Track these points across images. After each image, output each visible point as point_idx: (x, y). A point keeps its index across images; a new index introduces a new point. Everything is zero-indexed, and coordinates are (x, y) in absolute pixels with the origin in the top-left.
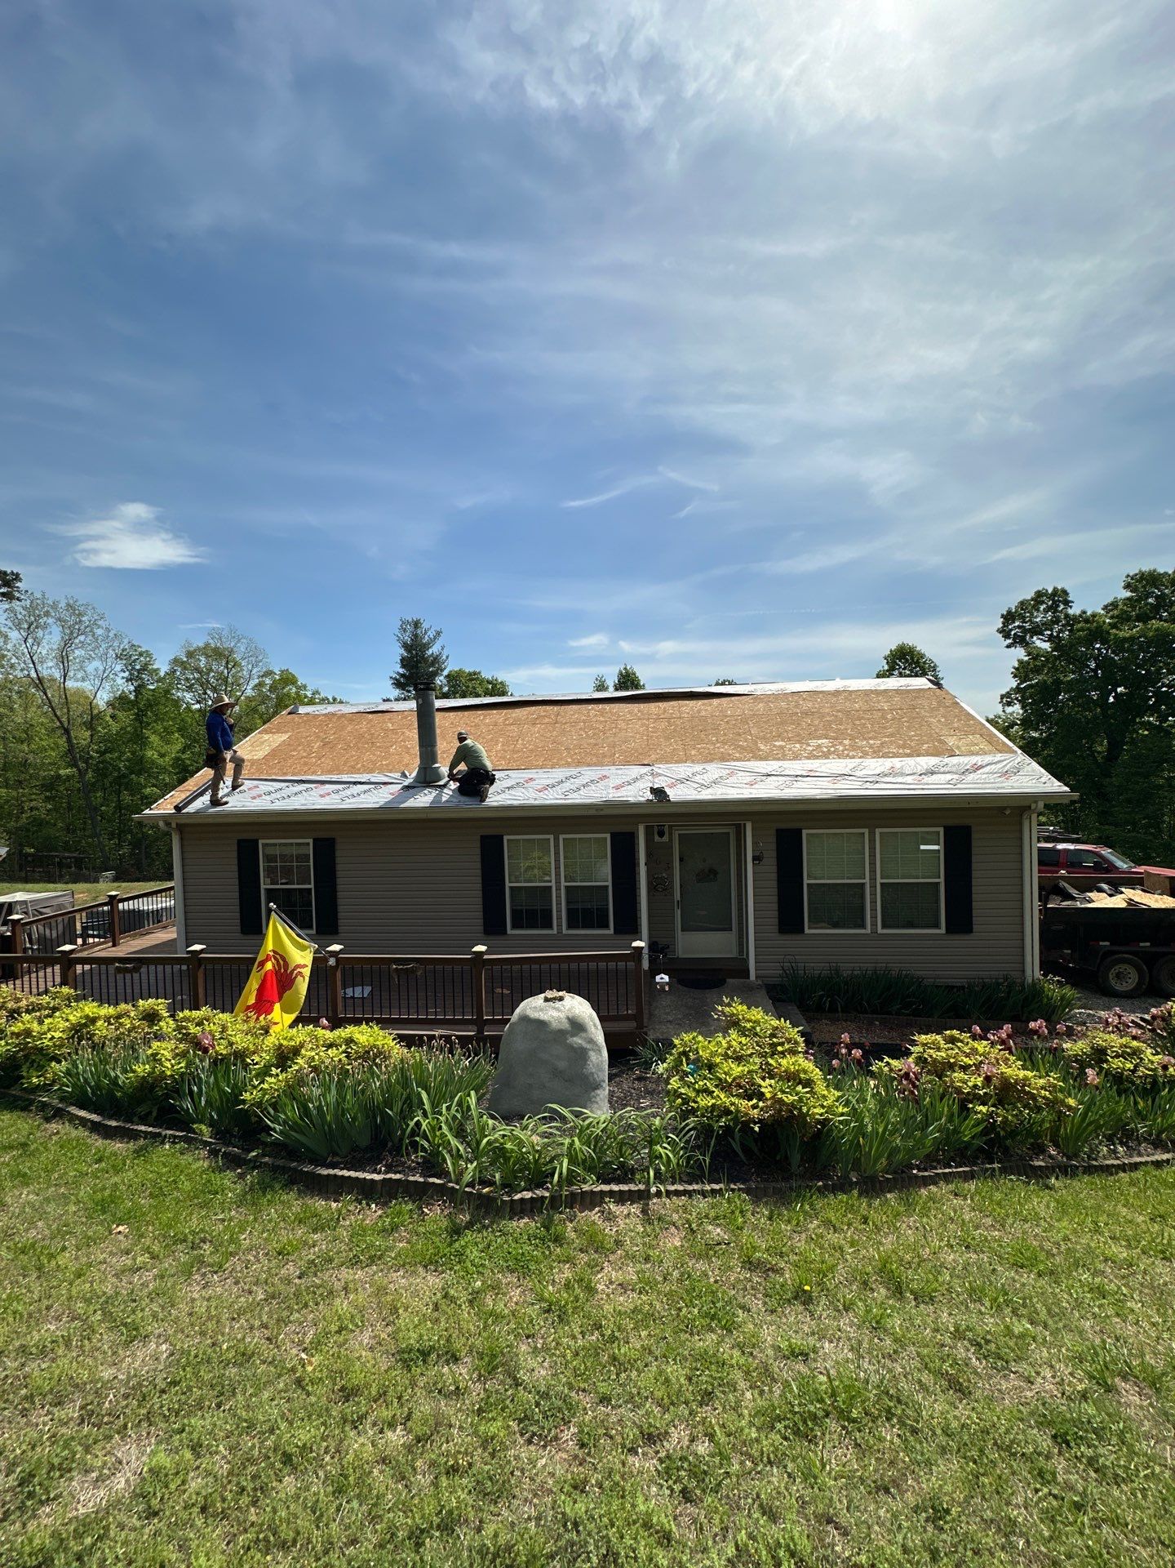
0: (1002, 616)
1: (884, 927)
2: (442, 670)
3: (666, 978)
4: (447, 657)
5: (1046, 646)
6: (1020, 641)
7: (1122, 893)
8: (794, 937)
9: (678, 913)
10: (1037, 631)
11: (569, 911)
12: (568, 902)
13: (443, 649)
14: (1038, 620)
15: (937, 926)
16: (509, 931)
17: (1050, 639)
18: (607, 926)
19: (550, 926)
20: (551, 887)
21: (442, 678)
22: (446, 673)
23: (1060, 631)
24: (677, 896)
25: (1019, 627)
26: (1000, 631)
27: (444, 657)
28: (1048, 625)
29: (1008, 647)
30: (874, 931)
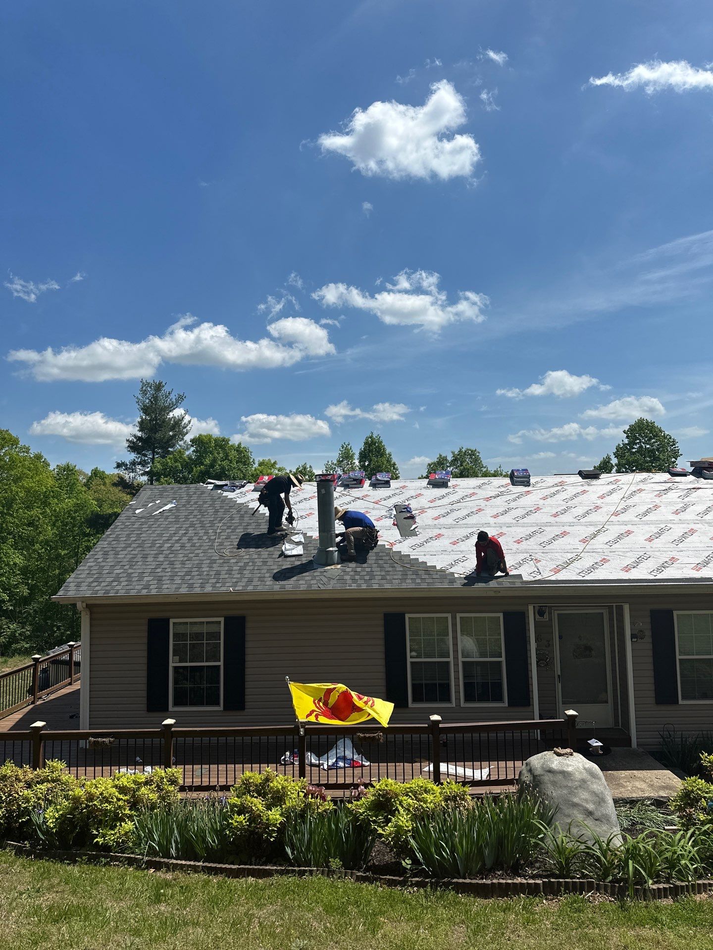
9: (559, 686)
12: (465, 677)
18: (500, 699)
19: (448, 700)
20: (448, 663)
24: (558, 671)
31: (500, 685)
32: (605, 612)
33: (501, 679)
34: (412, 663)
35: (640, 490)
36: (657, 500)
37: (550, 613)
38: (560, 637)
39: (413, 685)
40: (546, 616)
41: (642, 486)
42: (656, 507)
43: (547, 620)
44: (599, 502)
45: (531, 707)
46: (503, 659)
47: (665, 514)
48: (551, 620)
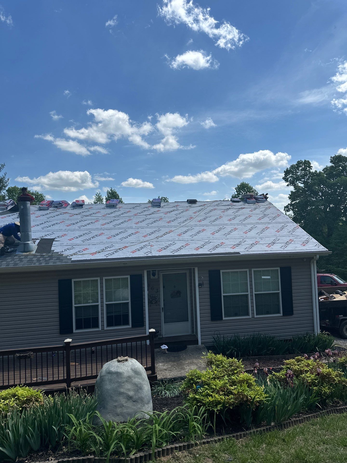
0: (285, 172)
1: (257, 314)
2: (5, 187)
3: (167, 347)
4: (8, 179)
5: (302, 185)
6: (292, 183)
7: (345, 294)
8: (218, 322)
9: (163, 314)
10: (298, 179)
11: (108, 318)
12: (107, 313)
13: (5, 175)
14: (299, 174)
15: (279, 312)
16: (74, 331)
17: (304, 183)
18: (128, 324)
19: (97, 326)
20: (98, 306)
21: (5, 191)
22: (7, 188)
23: (308, 179)
24: (162, 305)
25: (291, 177)
26: (284, 178)
27: (6, 179)
28: (303, 176)
29: (288, 185)
30: (253, 317)
31: (128, 315)
32: (188, 272)
33: (128, 312)
34: (76, 307)
35: (215, 209)
36: (222, 214)
37: (158, 275)
38: (164, 287)
39: (77, 320)
40: (156, 276)
41: (216, 207)
42: (221, 217)
43: (157, 278)
44: (193, 215)
45: (144, 326)
46: (129, 301)
47: (225, 220)
48: (159, 278)
